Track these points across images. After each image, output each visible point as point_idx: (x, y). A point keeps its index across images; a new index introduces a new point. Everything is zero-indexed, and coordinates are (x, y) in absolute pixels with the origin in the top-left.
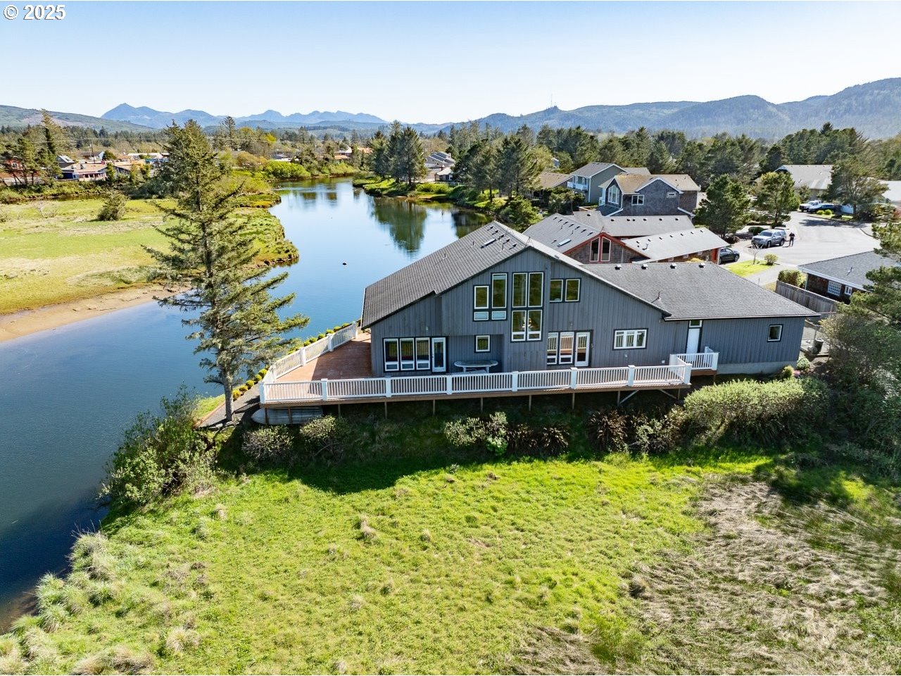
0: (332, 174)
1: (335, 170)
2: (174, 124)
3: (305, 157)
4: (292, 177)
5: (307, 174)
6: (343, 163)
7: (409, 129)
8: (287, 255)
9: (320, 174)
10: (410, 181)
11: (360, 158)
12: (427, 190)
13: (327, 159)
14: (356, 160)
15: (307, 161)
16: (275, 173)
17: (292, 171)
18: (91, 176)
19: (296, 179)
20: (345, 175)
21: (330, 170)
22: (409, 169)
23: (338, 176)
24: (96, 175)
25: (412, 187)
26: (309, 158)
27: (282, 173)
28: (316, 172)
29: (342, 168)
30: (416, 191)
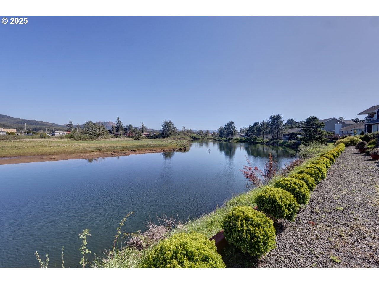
2: (166, 120)
4: (197, 138)
5: (201, 138)
7: (231, 121)
8: (184, 147)
10: (231, 137)
12: (237, 139)
13: (206, 135)
14: (214, 135)
15: (201, 135)
16: (192, 137)
18: (146, 135)
19: (198, 139)
20: (211, 139)
21: (207, 137)
22: (231, 133)
23: (209, 139)
24: (147, 135)
25: (231, 139)
27: (194, 137)
28: (203, 138)
29: (210, 137)
30: (233, 140)
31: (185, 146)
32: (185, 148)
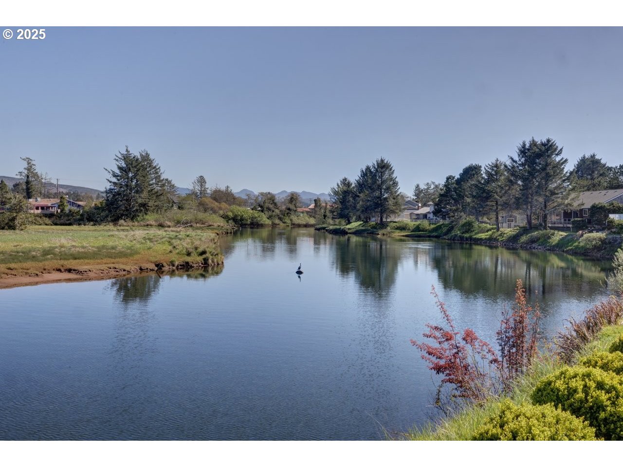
0: (294, 224)
1: (296, 220)
2: (127, 150)
3: (267, 205)
4: (252, 224)
5: (268, 222)
6: (305, 214)
9: (282, 224)
10: (381, 219)
11: (322, 211)
12: (402, 228)
13: (289, 209)
14: (318, 213)
15: (269, 209)
16: (235, 219)
17: (253, 218)
18: (43, 208)
19: (255, 225)
20: (306, 226)
21: (291, 220)
22: (381, 205)
23: (299, 226)
24: (48, 207)
25: (383, 225)
26: (271, 206)
27: (242, 220)
28: (277, 221)
29: (303, 219)
31: (204, 253)
32: (206, 260)
